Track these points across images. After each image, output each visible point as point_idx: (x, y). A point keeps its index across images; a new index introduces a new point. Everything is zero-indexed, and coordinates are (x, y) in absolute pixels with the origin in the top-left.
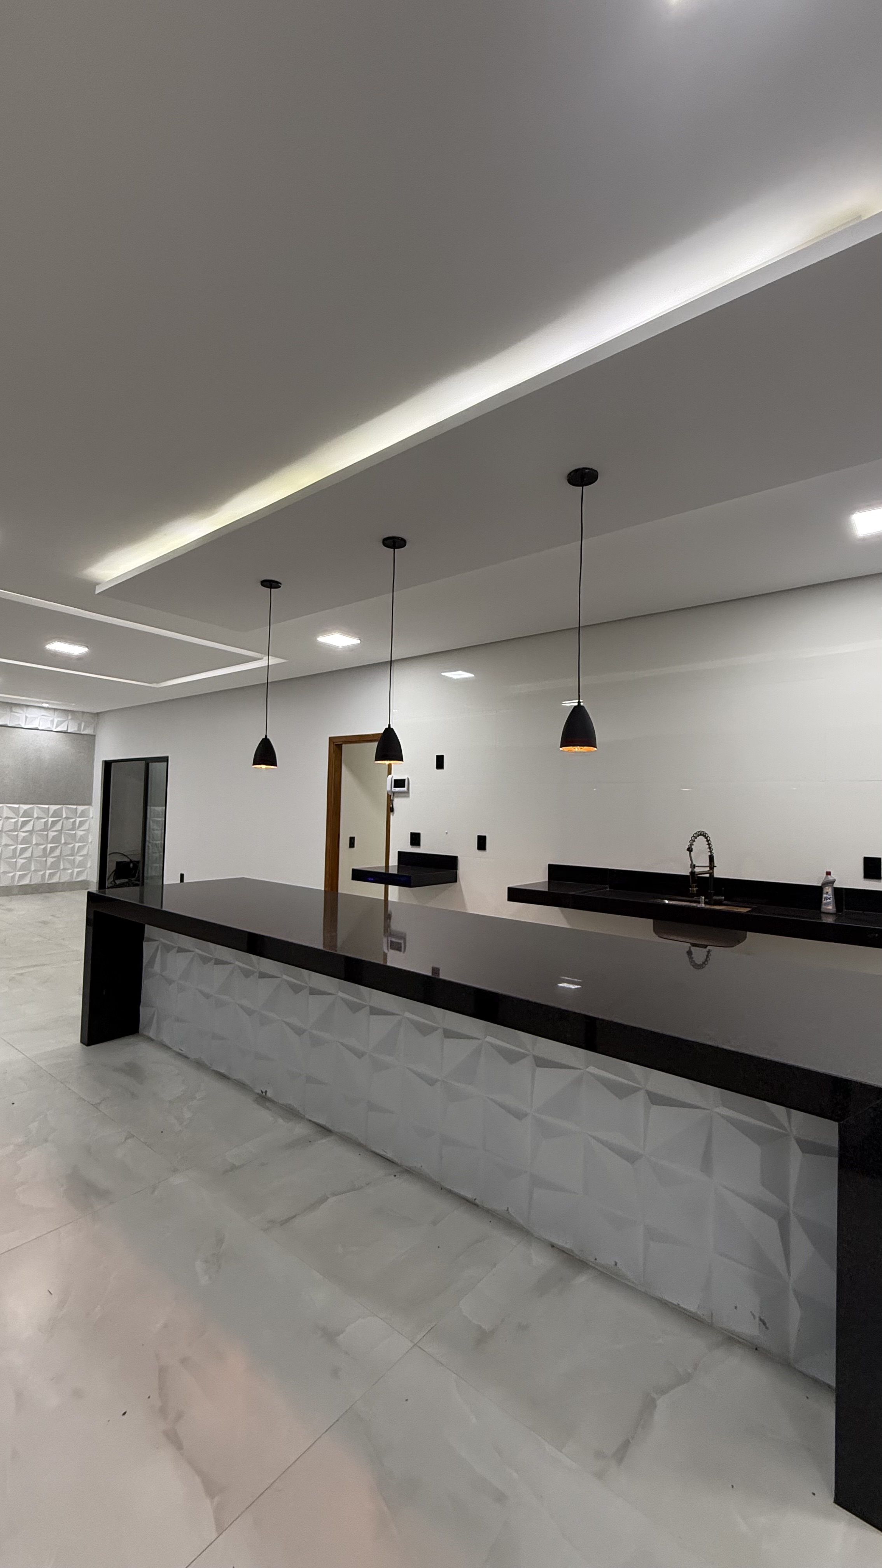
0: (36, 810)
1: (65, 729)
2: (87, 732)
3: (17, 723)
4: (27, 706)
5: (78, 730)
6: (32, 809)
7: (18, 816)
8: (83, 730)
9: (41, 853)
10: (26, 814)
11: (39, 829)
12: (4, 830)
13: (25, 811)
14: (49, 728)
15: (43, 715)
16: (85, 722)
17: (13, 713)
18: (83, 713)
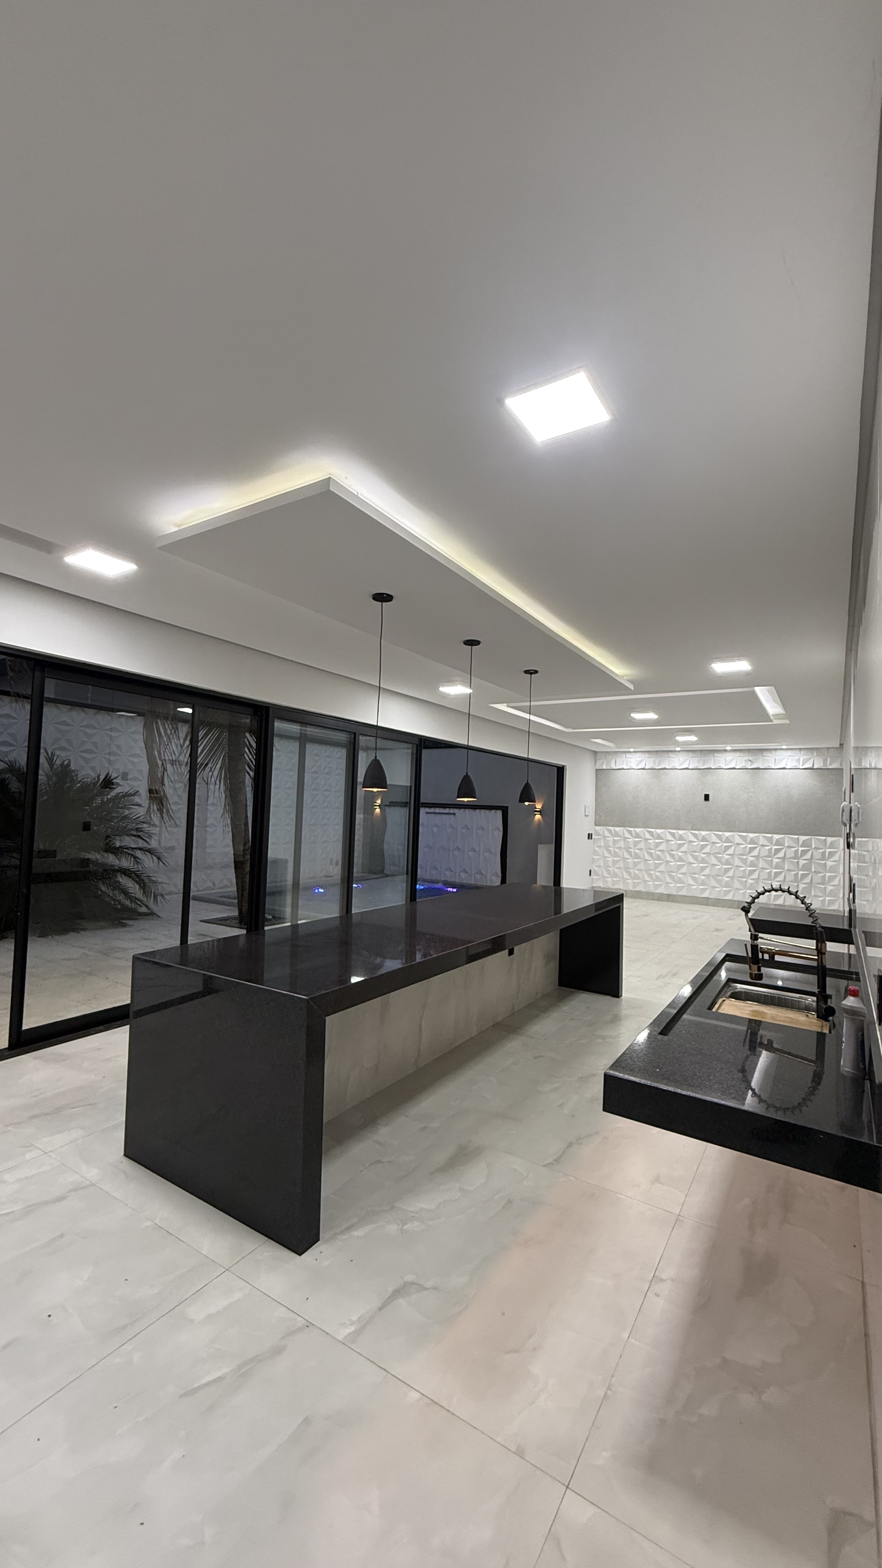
0: (788, 840)
1: (810, 766)
2: (834, 766)
3: (768, 765)
4: (775, 750)
5: (824, 765)
6: (784, 838)
7: (772, 843)
8: (830, 765)
9: (792, 878)
10: (778, 842)
11: (789, 857)
12: (761, 856)
13: (777, 840)
14: (796, 766)
15: (789, 756)
16: (831, 758)
17: (764, 757)
18: (828, 748)
